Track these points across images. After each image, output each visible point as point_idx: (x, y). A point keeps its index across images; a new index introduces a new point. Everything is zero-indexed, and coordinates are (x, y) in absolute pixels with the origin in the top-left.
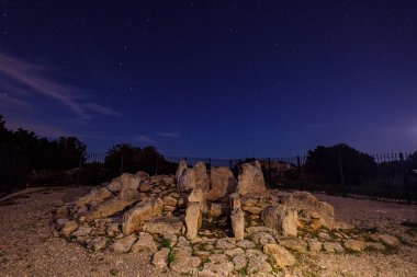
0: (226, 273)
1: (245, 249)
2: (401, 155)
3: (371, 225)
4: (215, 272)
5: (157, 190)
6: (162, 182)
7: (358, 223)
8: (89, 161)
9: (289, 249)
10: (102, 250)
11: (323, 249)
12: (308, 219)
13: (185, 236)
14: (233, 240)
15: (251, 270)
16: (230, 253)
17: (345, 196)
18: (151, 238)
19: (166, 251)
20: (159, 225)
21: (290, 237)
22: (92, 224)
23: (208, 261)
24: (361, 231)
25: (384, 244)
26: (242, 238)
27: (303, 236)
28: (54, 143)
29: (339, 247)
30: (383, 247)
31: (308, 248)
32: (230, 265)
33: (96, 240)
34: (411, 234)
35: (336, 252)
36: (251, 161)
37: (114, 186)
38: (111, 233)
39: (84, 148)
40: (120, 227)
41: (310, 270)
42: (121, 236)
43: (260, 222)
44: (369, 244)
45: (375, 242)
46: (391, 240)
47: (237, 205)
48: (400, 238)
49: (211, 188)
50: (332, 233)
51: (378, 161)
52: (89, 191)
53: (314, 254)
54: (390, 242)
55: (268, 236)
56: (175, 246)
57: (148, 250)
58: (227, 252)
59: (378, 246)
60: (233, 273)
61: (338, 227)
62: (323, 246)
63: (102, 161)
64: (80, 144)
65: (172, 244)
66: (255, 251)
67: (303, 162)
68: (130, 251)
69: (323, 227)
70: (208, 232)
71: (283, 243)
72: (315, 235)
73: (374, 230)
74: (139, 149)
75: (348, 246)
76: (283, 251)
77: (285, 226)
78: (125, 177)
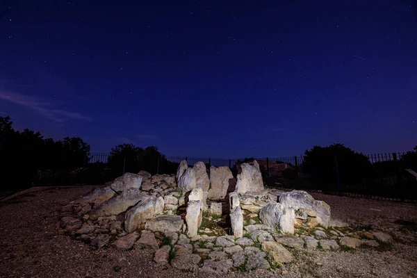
0: (226, 270)
1: (243, 247)
2: (394, 155)
3: (365, 223)
4: (215, 269)
5: (159, 189)
6: (163, 181)
7: (353, 221)
8: (93, 161)
9: (286, 246)
10: (105, 247)
11: (319, 247)
12: (304, 218)
13: (185, 234)
14: (232, 238)
15: (250, 267)
16: (229, 250)
17: (340, 195)
18: (153, 235)
19: (167, 248)
20: (161, 223)
21: (288, 235)
22: (95, 222)
23: (208, 258)
24: (356, 229)
25: (378, 241)
26: (241, 236)
27: (300, 234)
28: (59, 143)
29: (335, 244)
30: (377, 244)
31: (305, 245)
32: (229, 262)
33: (99, 238)
34: (404, 232)
35: (332, 249)
36: (250, 161)
37: (116, 185)
38: (114, 231)
39: (88, 148)
40: (123, 225)
41: (306, 267)
42: (124, 233)
43: (259, 220)
44: (363, 241)
45: (369, 239)
46: (384, 238)
47: (236, 203)
48: (393, 236)
49: (210, 187)
50: (328, 231)
51: (372, 161)
52: (93, 190)
53: (310, 251)
54: (383, 239)
55: (266, 233)
56: (176, 243)
57: (150, 247)
58: (227, 250)
59: (372, 243)
60: (233, 270)
61: (334, 225)
62: (319, 243)
63: (105, 161)
64: (83, 144)
65: (173, 242)
66: (253, 248)
67: (300, 162)
68: (132, 248)
69: (319, 225)
70: (208, 230)
71: (280, 240)
72: (312, 232)
73: (368, 228)
74: (141, 150)
75: (343, 243)
76: (280, 248)
77: (282, 224)
78: (127, 176)
